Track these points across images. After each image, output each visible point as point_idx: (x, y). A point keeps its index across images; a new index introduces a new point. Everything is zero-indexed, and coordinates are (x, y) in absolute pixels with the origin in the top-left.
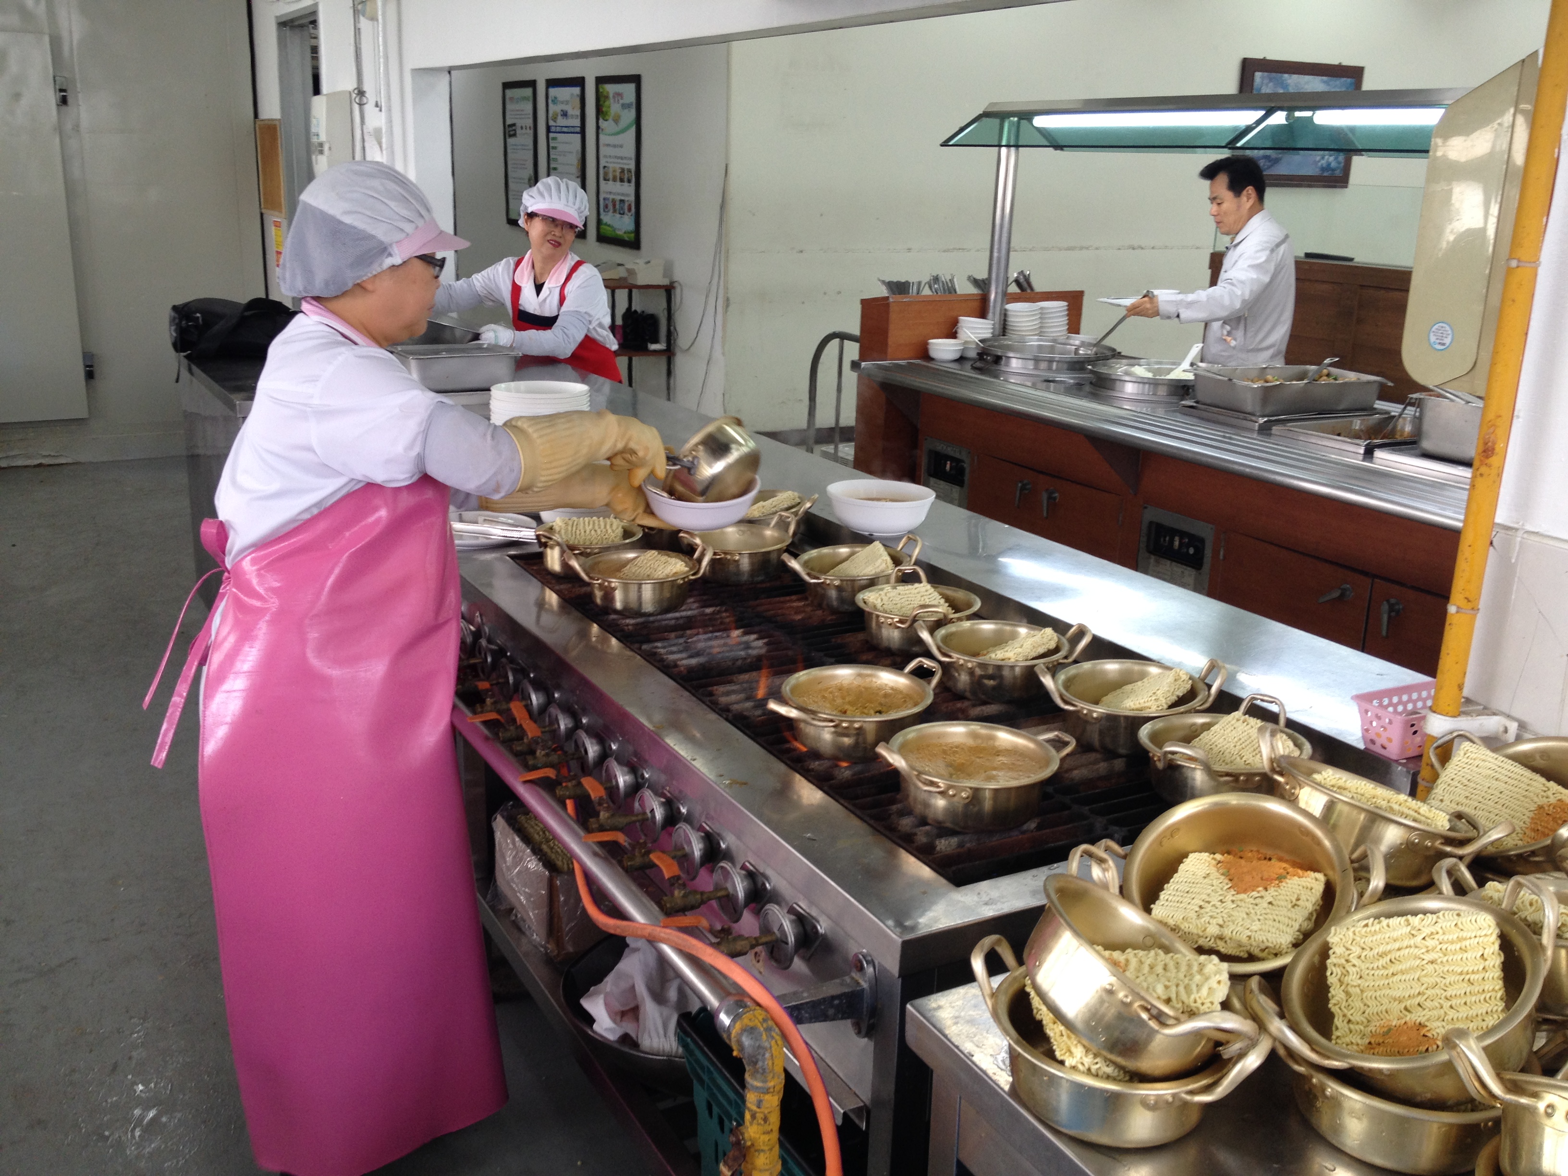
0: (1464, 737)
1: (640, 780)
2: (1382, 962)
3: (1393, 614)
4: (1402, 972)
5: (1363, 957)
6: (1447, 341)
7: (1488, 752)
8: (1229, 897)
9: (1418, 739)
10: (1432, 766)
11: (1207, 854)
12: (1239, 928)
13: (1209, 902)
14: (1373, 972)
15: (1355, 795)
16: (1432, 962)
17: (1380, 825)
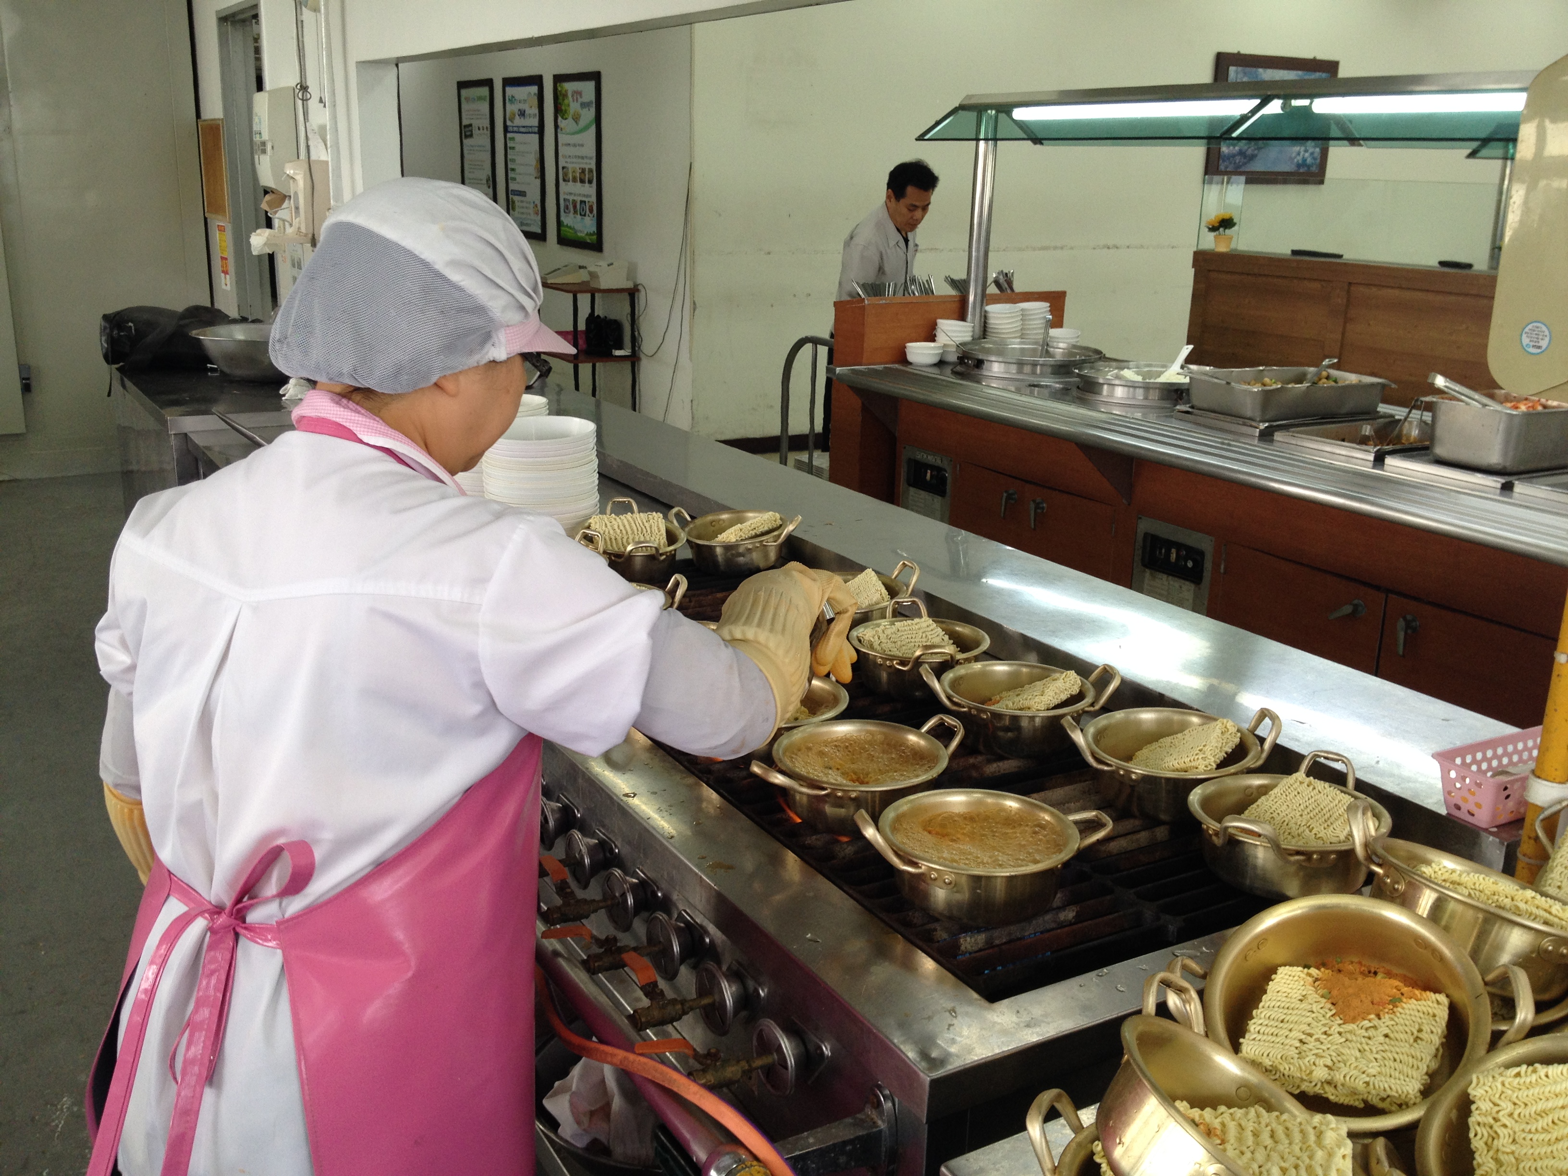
1: (608, 855)
2: (1541, 1123)
3: (1409, 631)
5: (1516, 1116)
6: (1544, 343)
8: (1336, 1029)
9: (1511, 804)
10: (1537, 839)
11: (1300, 969)
12: (1355, 1072)
13: (1311, 1035)
14: (1531, 1136)
15: (1472, 892)
17: (1500, 928)
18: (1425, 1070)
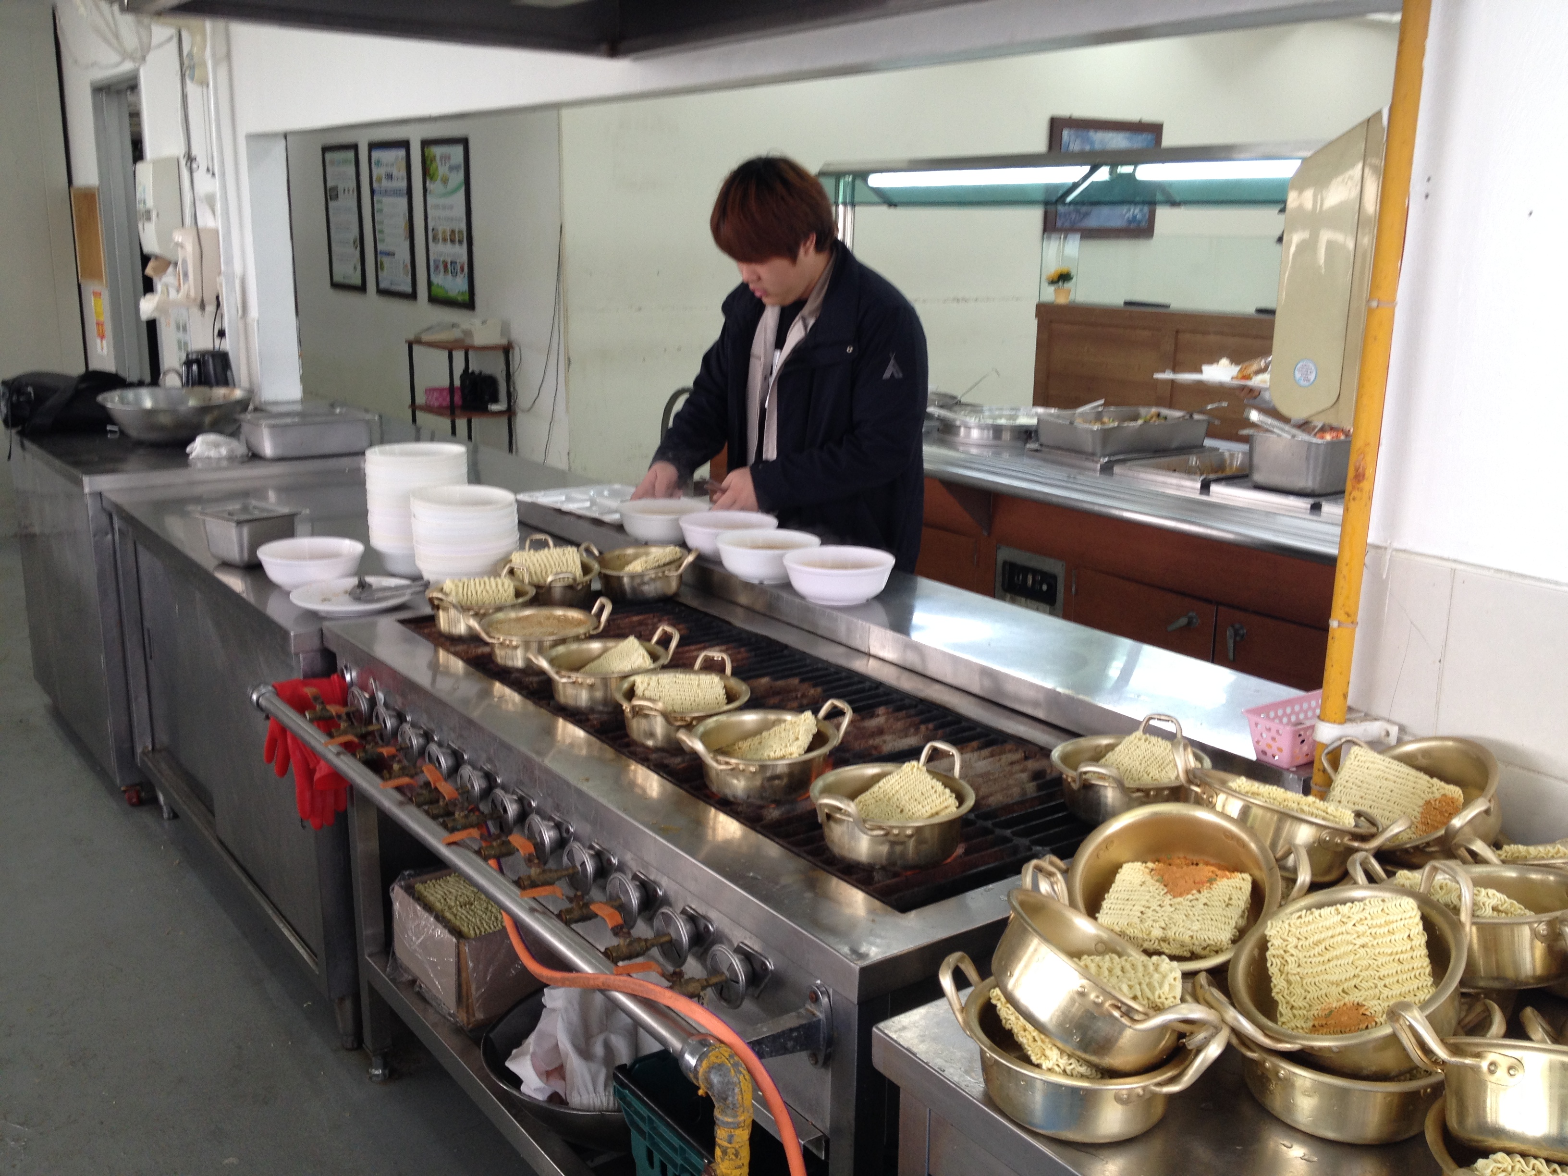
0: (1352, 743)
1: (565, 835)
2: (1317, 950)
3: (1238, 639)
4: (1337, 957)
5: (1299, 947)
7: (1376, 755)
8: (1167, 902)
9: (1305, 748)
10: (1324, 771)
11: (1139, 864)
12: (1182, 930)
13: (1149, 908)
14: (1310, 960)
15: (1268, 799)
16: (1363, 947)
17: (1291, 826)
18: (1234, 924)
